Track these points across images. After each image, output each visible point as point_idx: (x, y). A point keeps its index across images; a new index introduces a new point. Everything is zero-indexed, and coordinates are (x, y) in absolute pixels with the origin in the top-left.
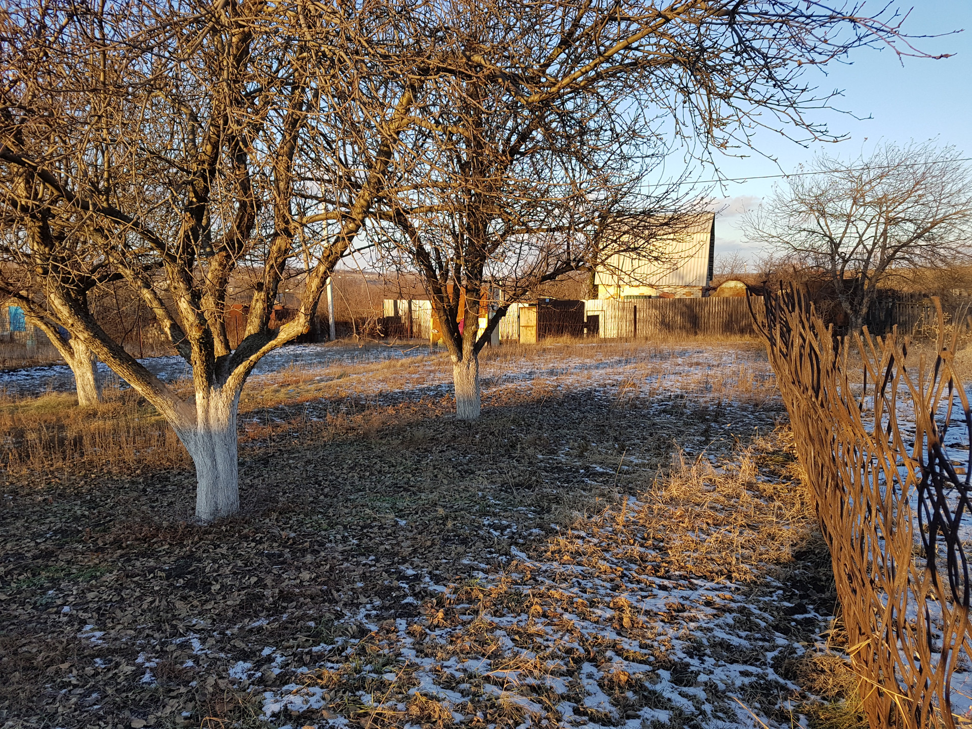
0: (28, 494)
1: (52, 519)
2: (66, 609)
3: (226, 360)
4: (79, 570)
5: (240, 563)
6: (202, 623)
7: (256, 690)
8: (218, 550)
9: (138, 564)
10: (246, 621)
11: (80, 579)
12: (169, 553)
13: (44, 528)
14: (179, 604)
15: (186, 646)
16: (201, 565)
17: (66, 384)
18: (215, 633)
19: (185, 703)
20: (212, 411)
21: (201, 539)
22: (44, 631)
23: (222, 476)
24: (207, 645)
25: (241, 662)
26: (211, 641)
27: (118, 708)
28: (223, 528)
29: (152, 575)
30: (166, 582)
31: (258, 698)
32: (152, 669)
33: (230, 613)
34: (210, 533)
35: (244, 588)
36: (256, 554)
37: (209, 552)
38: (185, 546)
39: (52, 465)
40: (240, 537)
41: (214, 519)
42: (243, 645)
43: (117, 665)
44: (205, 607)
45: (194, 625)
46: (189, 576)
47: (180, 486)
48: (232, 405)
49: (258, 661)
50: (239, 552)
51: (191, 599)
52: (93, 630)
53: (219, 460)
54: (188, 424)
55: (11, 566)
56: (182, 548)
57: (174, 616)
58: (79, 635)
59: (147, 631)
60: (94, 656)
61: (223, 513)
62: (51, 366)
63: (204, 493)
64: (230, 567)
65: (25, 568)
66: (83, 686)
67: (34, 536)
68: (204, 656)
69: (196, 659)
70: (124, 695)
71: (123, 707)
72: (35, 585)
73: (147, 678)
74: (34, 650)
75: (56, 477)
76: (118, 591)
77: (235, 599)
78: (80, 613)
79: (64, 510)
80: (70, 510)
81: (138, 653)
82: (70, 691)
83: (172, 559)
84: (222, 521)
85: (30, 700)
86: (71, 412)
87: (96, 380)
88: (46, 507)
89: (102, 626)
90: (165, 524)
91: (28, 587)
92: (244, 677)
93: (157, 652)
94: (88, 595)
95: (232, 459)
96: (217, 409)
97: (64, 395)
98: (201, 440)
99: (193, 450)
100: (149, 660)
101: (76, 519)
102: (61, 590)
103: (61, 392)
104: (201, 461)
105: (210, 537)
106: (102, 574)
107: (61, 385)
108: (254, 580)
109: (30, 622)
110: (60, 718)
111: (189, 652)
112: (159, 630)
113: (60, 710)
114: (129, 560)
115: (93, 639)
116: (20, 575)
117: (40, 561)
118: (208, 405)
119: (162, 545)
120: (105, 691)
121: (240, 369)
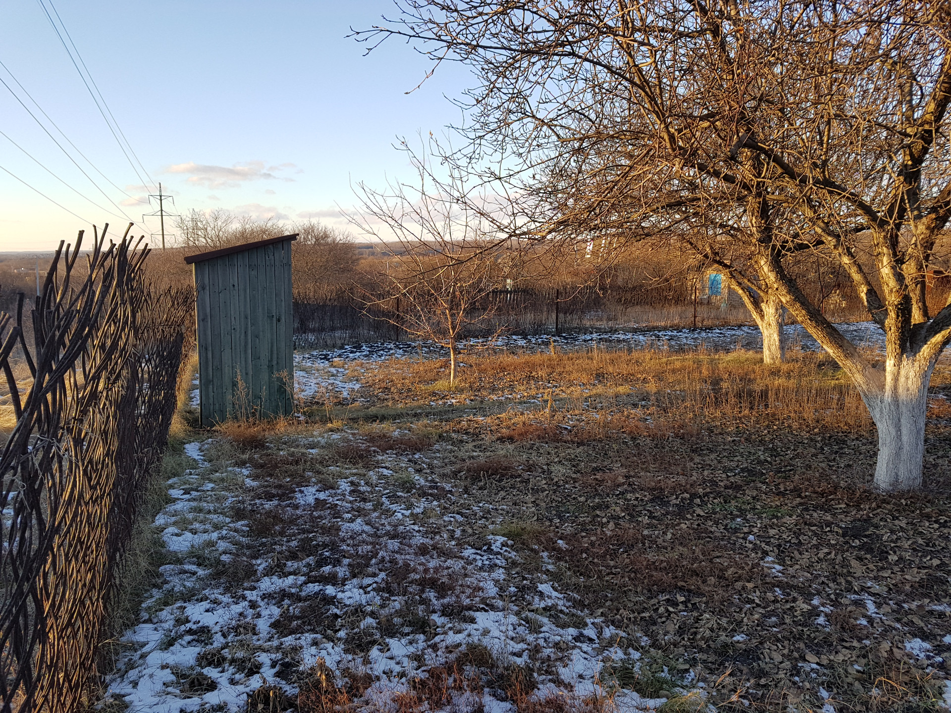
0: (721, 434)
1: (739, 458)
2: (751, 537)
3: (922, 328)
4: (763, 507)
5: (920, 541)
6: (877, 588)
7: (936, 673)
8: (897, 522)
9: (815, 515)
10: (927, 601)
11: (764, 515)
12: (846, 513)
13: (734, 464)
14: (854, 563)
15: (859, 604)
16: (878, 532)
17: (754, 343)
18: (891, 602)
19: (858, 657)
20: (902, 380)
21: (879, 507)
22: (734, 551)
23: (906, 448)
24: (882, 611)
25: (919, 640)
26: (886, 609)
27: (794, 638)
28: (903, 501)
29: (828, 529)
30: (842, 539)
31: (938, 683)
32: (826, 615)
33: (907, 587)
34: (888, 503)
35: (925, 568)
36: (940, 536)
37: (886, 521)
38: (861, 509)
39: (740, 412)
40: (921, 514)
41: (893, 490)
42: (922, 624)
43: (795, 600)
44: (880, 574)
45: (869, 588)
46: (865, 540)
47: (857, 451)
48: (925, 376)
49: (938, 646)
50: (920, 529)
51: (866, 561)
52: (773, 562)
53: (905, 431)
54: (874, 390)
55: (708, 490)
56: (858, 511)
57: (849, 572)
58: (761, 563)
59: (823, 579)
60: (774, 586)
61: (904, 486)
62: (740, 326)
63: (885, 462)
64: (910, 542)
65: (719, 495)
66: (764, 608)
67: (726, 470)
68: (878, 620)
69: (871, 620)
70: (800, 628)
71: (799, 639)
72: (726, 510)
73: (821, 620)
74: (726, 564)
75: (743, 423)
76: (797, 535)
77: (913, 576)
78: (763, 545)
79: (750, 453)
80: (754, 454)
81: (814, 595)
82: (753, 608)
83: (848, 518)
84: (902, 495)
85: (722, 603)
86: (757, 368)
87: (781, 341)
88: (735, 447)
89: (782, 562)
90: (842, 484)
91: (721, 510)
92: (922, 655)
93: (832, 601)
94: (770, 530)
95: (918, 432)
96: (907, 378)
97: (751, 352)
98: (888, 407)
99: (878, 416)
100: (823, 605)
101: (760, 462)
102: (747, 521)
103: (749, 350)
104: (884, 429)
105: (889, 507)
106: (783, 516)
107: (748, 344)
108: (936, 562)
109: (722, 540)
110: (745, 627)
111: (864, 611)
112: (834, 581)
113: (745, 620)
114: (807, 509)
115: (774, 570)
116: (715, 498)
117: (730, 491)
118: (899, 373)
119: (839, 503)
120: (783, 618)
121: (938, 338)
